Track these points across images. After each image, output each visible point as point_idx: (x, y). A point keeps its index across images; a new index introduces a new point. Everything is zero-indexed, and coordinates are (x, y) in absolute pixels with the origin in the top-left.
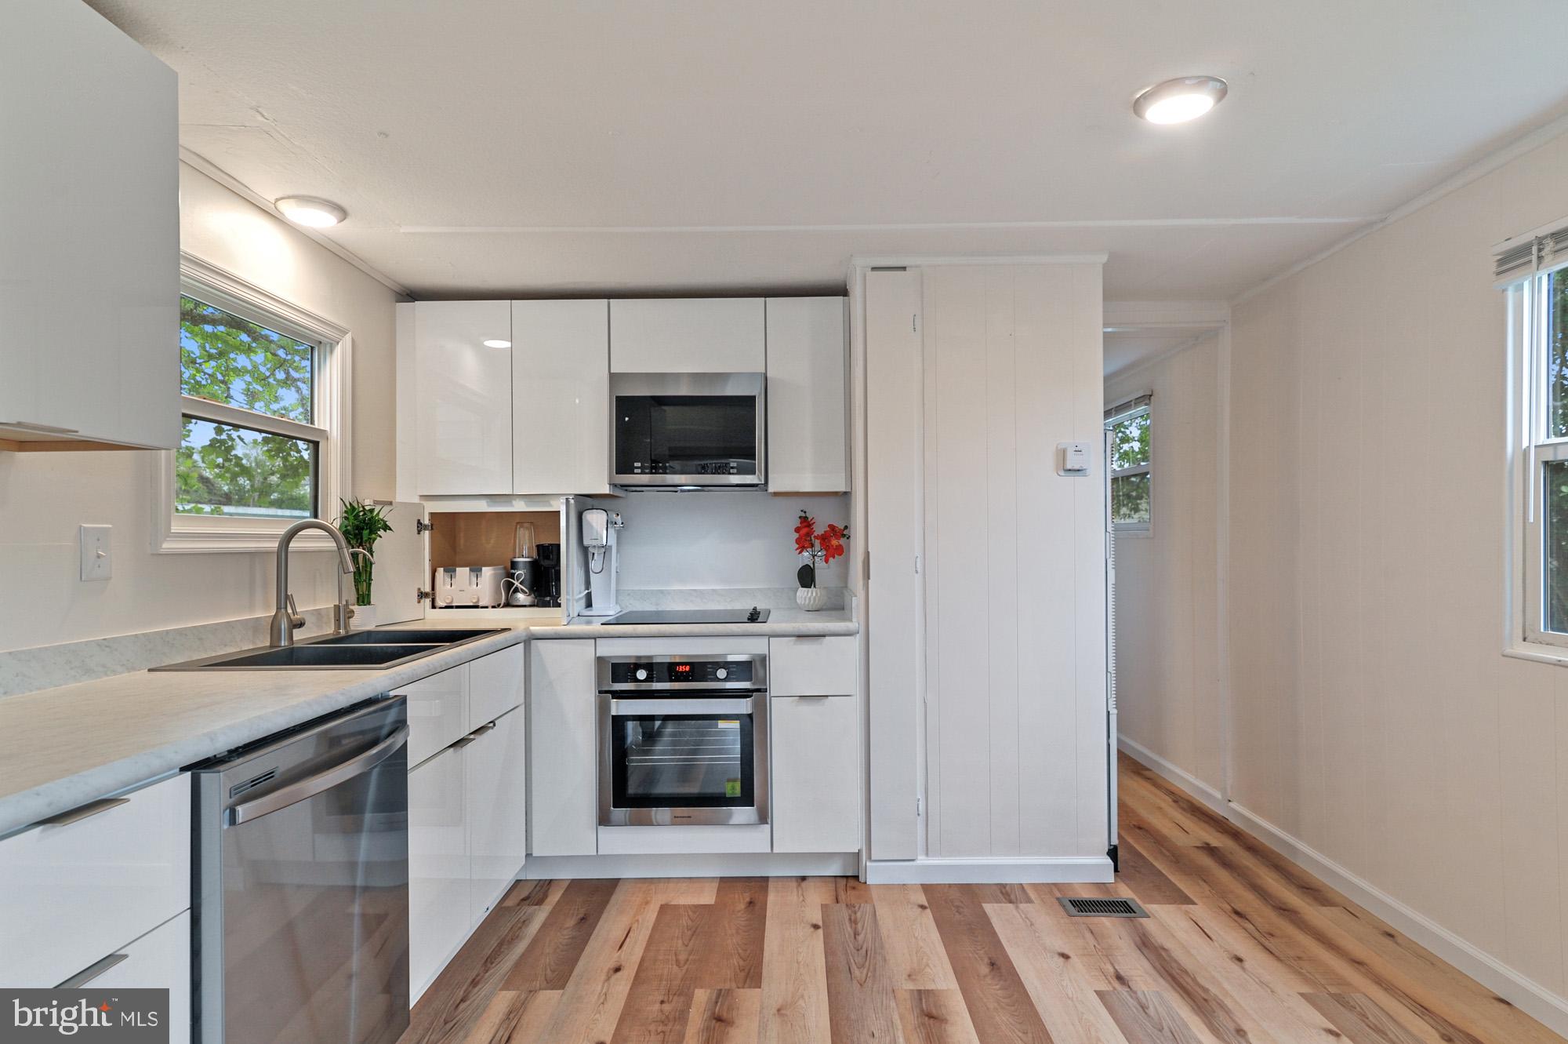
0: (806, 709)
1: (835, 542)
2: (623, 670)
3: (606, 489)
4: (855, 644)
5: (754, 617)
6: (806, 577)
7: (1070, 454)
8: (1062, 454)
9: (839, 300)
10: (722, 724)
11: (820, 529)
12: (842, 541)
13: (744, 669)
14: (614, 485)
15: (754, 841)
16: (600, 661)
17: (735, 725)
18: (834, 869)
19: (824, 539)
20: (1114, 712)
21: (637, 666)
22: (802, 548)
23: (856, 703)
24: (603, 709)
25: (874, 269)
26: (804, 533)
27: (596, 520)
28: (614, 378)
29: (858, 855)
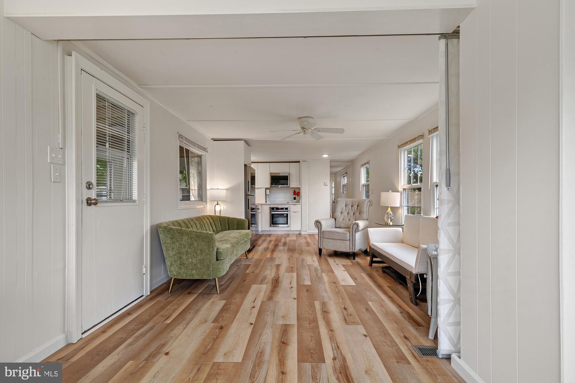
0: (295, 213)
1: (298, 194)
2: (273, 209)
3: (269, 187)
4: (300, 206)
5: (288, 203)
6: (295, 198)
7: (326, 183)
8: (325, 183)
9: (299, 163)
10: (284, 215)
11: (296, 192)
12: (299, 194)
13: (287, 209)
14: (270, 187)
15: (288, 229)
16: (270, 207)
17: (286, 215)
18: (298, 233)
19: (297, 194)
20: (331, 214)
21: (275, 208)
22: (294, 195)
23: (300, 212)
24: (270, 213)
25: (303, 161)
26: (295, 193)
27: (268, 191)
28: (271, 173)
29: (300, 230)
